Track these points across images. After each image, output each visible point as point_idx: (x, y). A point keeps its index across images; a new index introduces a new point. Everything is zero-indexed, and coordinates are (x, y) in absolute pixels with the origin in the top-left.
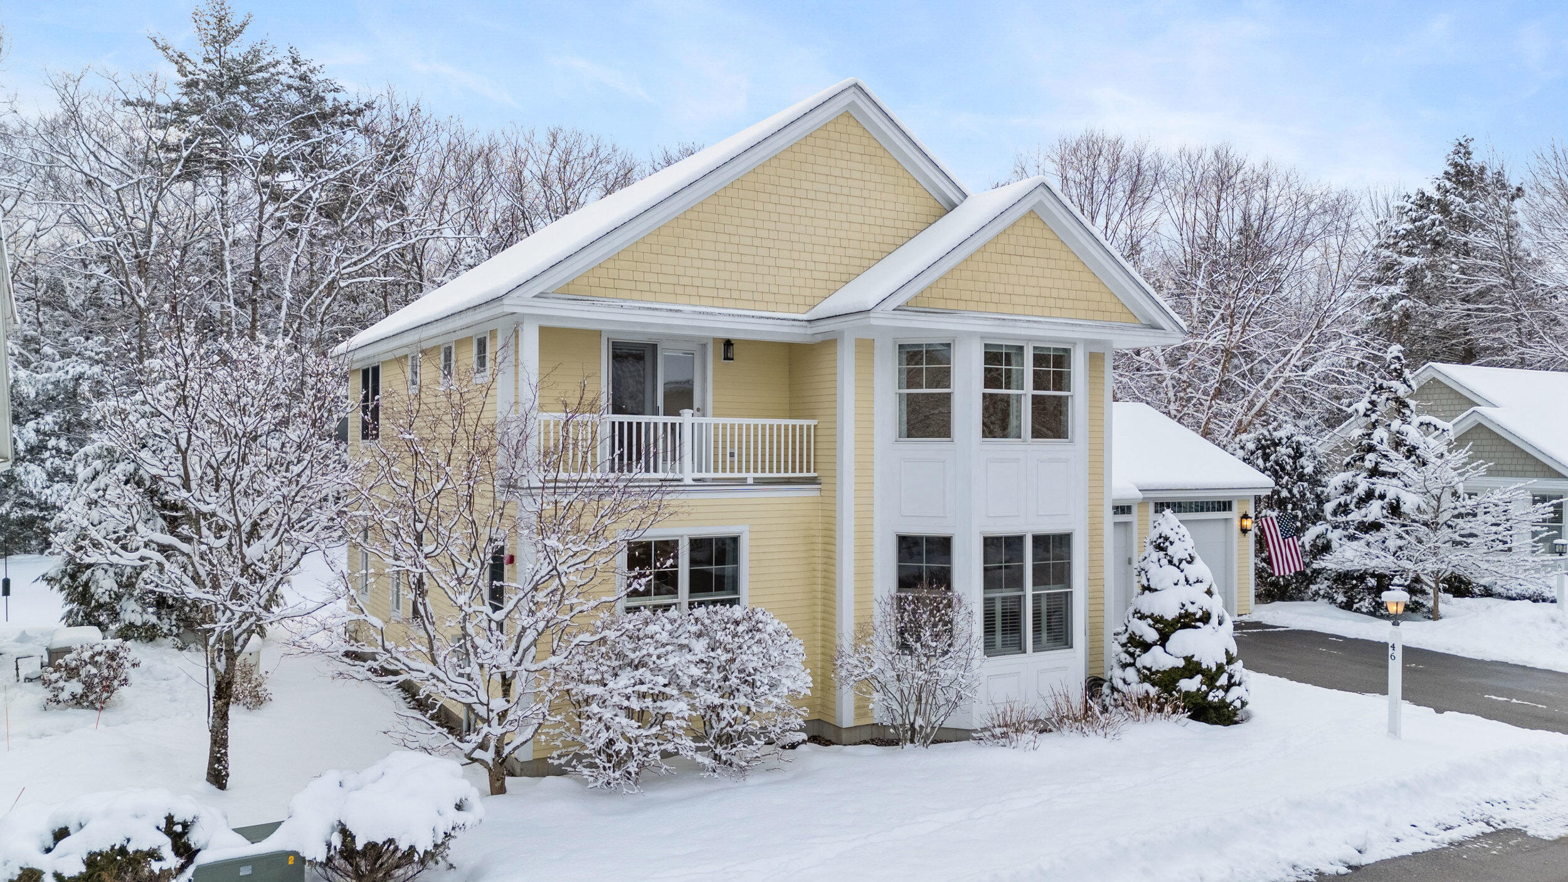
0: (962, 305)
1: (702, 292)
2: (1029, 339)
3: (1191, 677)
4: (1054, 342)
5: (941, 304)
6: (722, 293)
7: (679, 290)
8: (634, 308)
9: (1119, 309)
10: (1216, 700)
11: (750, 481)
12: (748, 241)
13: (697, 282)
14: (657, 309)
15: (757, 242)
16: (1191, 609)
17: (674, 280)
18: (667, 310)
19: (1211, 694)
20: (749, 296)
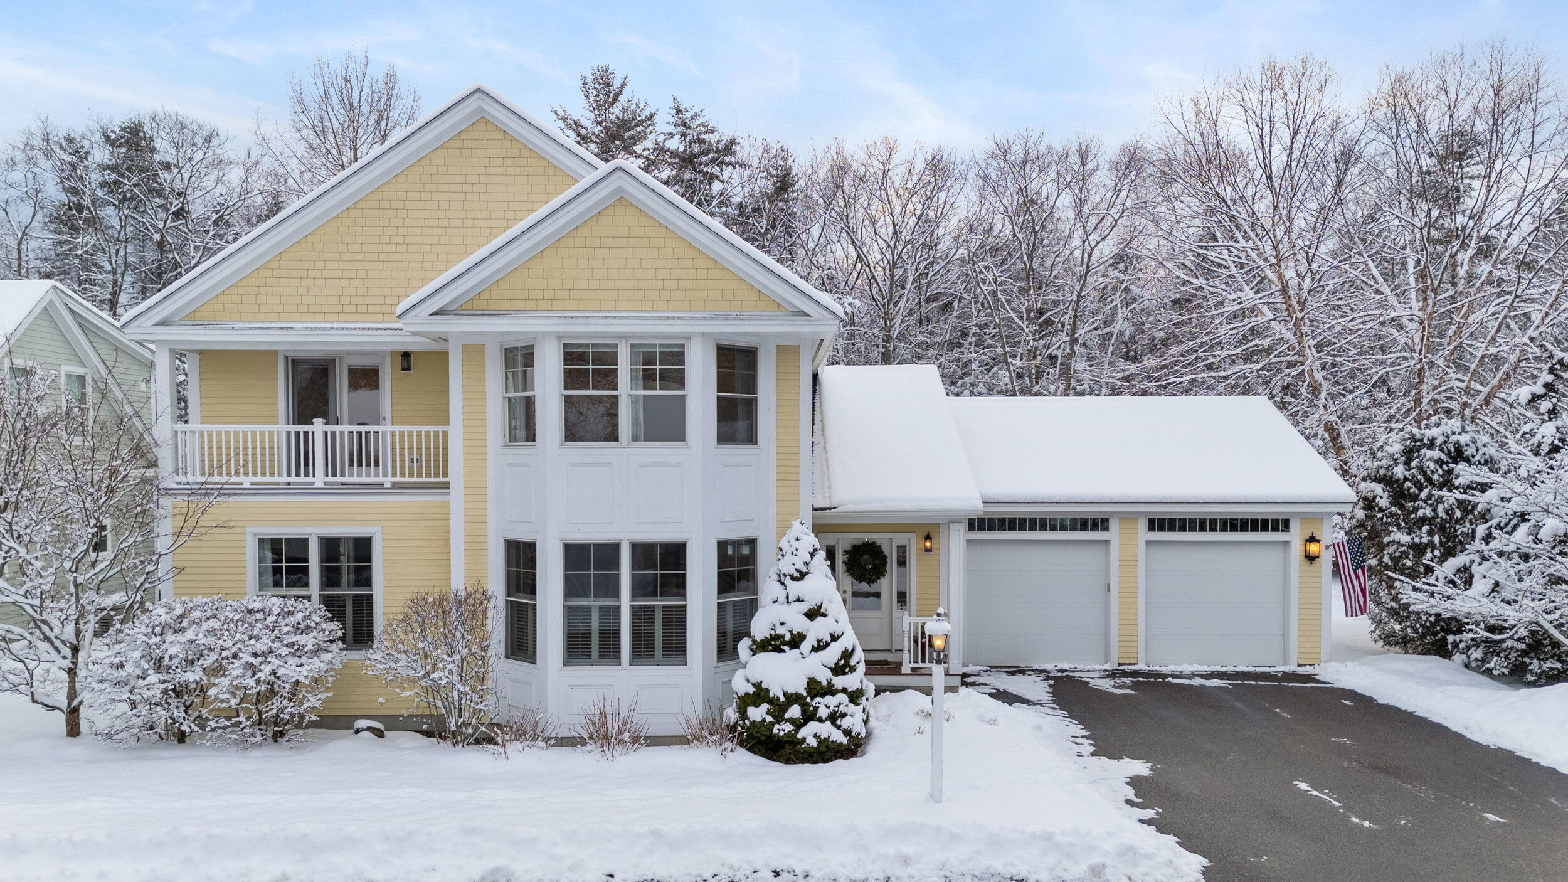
0: (531, 305)
1: (326, 309)
2: (623, 336)
3: (757, 706)
4: (668, 337)
5: (505, 305)
6: (347, 309)
7: (303, 308)
8: (245, 329)
9: (753, 296)
10: (782, 733)
11: (387, 485)
12: (374, 257)
13: (321, 300)
14: (268, 328)
15: (383, 257)
16: (780, 630)
17: (298, 300)
18: (278, 328)
19: (777, 726)
20: (377, 309)
